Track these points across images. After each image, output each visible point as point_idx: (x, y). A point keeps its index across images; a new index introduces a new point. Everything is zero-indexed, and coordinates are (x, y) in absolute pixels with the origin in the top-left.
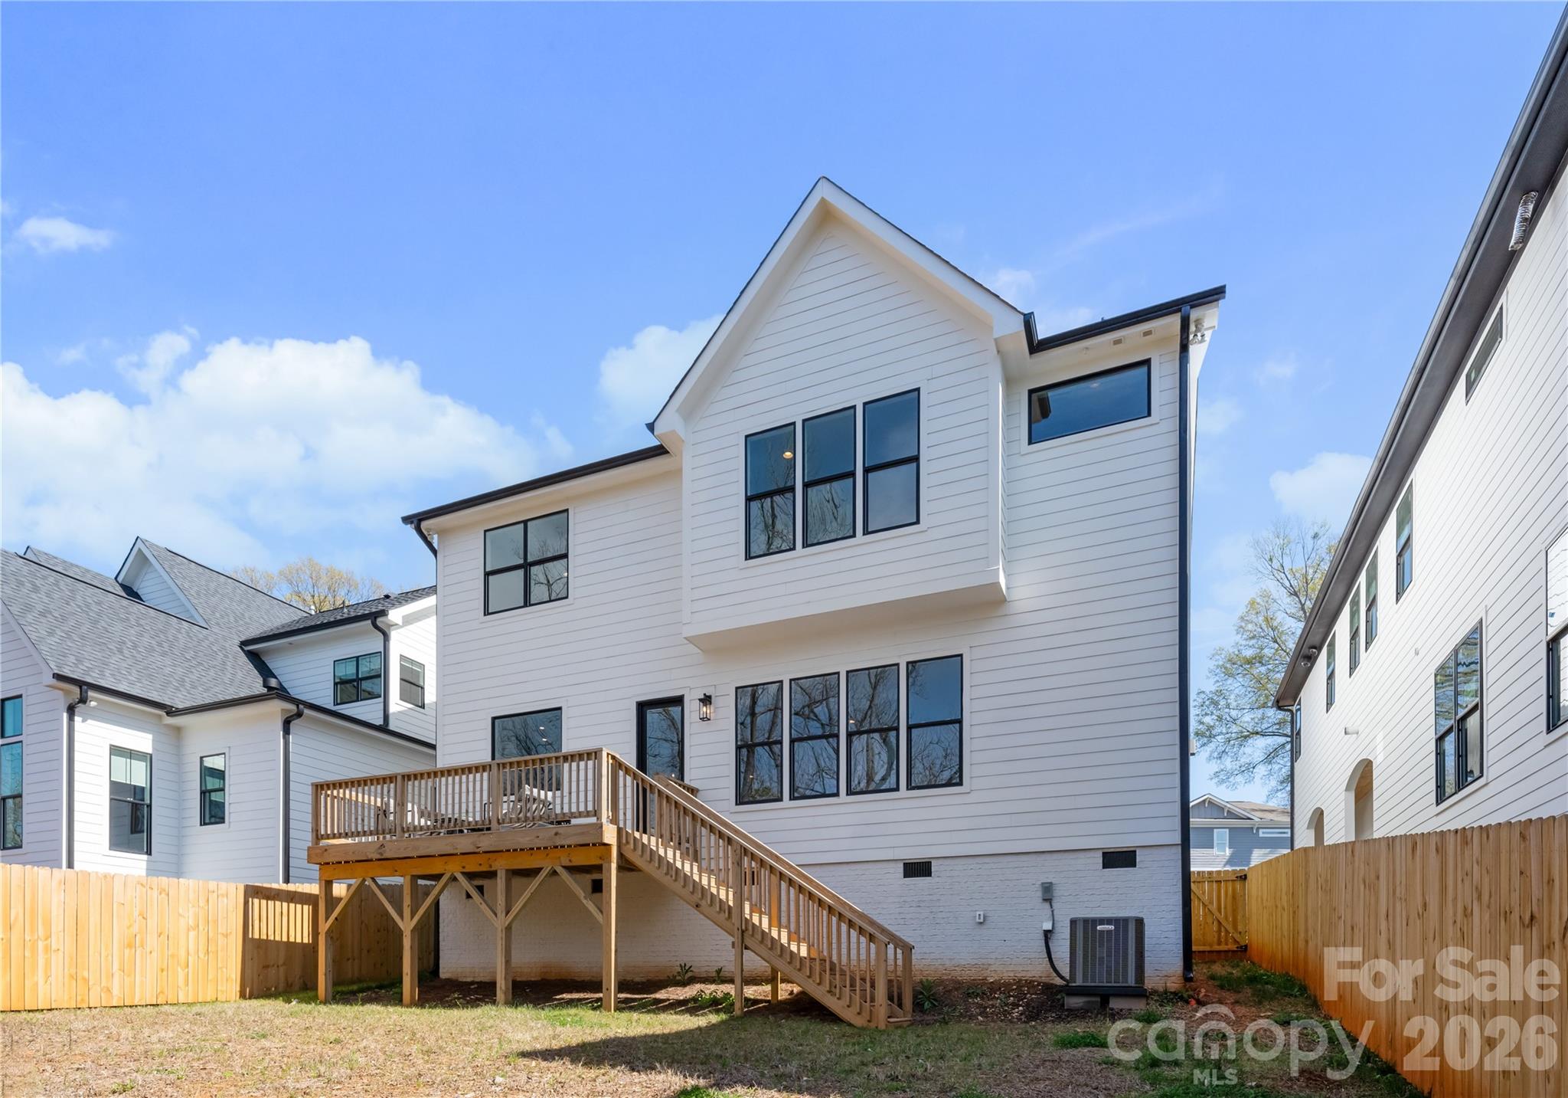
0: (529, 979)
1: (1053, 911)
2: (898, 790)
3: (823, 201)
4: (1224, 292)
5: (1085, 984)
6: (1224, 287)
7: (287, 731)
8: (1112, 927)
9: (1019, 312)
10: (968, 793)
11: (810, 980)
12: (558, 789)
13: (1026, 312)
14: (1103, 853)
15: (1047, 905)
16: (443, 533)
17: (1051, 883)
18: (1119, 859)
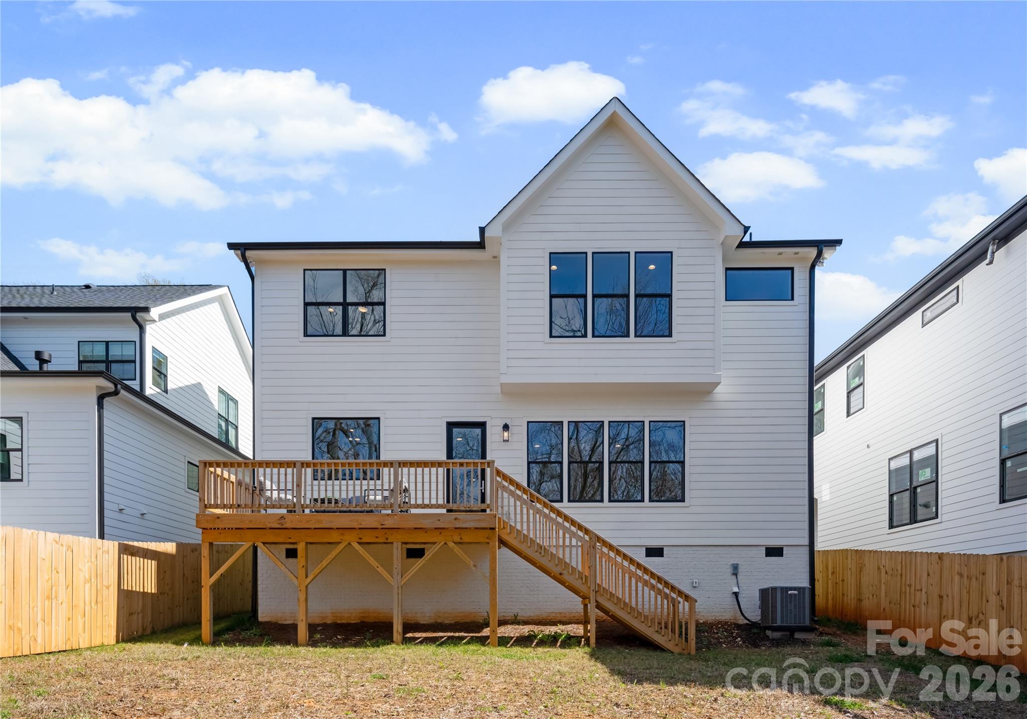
0: (349, 622)
1: (737, 581)
2: (644, 501)
3: (614, 113)
4: (841, 243)
5: (782, 625)
6: (842, 240)
7: (100, 406)
8: (796, 592)
9: (742, 224)
10: (688, 507)
11: (643, 624)
12: (379, 479)
13: (746, 225)
14: (766, 548)
15: (734, 577)
16: (261, 262)
17: (738, 564)
18: (774, 552)
